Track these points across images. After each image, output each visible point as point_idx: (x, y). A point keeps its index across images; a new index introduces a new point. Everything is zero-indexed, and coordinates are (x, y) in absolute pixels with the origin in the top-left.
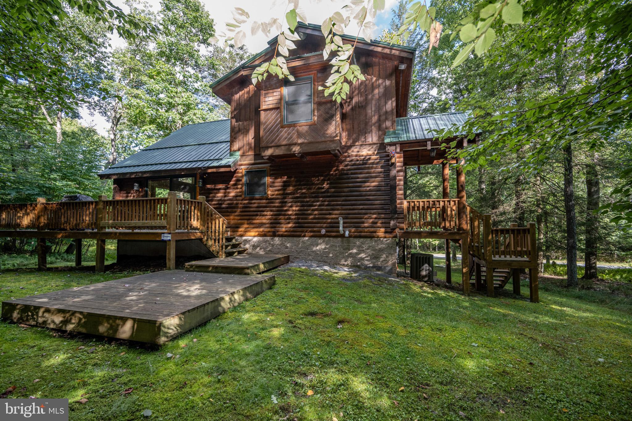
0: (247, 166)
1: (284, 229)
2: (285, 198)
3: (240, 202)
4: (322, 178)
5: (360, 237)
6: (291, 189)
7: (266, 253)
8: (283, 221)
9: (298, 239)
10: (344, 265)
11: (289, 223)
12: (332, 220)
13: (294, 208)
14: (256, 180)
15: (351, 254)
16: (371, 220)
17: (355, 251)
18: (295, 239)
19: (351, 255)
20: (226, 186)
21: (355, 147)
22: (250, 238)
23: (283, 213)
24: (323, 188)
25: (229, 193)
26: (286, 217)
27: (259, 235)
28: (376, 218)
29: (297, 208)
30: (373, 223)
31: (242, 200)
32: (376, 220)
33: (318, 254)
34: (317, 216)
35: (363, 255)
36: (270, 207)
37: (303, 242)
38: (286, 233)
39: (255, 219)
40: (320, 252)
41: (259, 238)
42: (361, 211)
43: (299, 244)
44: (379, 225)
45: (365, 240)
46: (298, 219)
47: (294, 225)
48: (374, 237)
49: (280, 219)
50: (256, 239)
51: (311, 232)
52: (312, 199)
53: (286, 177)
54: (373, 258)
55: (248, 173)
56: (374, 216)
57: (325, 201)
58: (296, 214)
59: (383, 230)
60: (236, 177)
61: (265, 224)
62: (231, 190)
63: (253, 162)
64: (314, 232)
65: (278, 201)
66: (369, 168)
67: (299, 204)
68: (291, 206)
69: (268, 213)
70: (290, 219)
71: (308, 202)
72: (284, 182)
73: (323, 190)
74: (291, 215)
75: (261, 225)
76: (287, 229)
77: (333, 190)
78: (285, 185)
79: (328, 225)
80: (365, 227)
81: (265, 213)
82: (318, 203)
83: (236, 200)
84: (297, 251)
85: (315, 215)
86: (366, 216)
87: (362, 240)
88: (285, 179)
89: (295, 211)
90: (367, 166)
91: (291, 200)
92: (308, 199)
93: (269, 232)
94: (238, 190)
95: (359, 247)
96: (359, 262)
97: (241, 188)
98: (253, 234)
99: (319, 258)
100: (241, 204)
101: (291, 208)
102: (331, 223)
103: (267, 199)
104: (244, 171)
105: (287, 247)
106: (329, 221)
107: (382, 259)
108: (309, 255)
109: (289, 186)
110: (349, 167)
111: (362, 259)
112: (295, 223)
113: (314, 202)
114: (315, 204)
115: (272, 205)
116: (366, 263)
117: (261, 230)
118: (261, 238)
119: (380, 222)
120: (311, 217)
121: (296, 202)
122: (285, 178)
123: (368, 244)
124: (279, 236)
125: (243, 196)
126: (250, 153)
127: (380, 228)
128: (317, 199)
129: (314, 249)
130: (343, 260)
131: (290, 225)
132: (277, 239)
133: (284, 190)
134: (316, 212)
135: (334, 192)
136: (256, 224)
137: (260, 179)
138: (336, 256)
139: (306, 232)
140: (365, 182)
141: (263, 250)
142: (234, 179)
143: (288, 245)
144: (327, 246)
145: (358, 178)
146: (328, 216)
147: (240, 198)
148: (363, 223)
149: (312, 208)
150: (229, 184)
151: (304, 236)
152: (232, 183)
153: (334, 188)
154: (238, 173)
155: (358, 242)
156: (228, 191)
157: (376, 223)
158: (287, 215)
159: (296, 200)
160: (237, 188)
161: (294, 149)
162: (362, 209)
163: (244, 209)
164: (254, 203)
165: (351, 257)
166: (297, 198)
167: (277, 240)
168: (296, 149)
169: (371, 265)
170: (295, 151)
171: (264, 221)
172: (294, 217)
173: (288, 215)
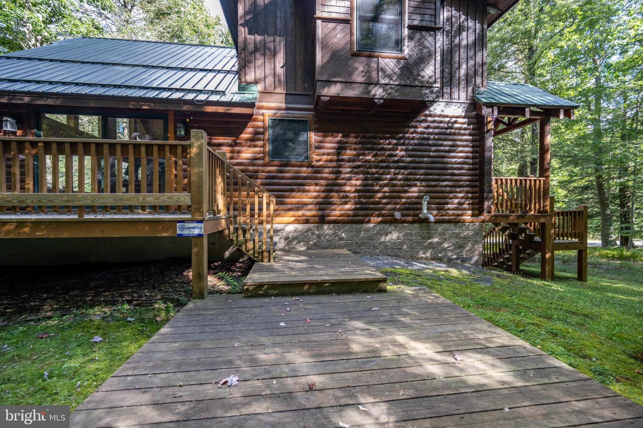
0: (275, 112)
1: (337, 213)
2: (340, 166)
3: (260, 168)
4: (395, 141)
5: (443, 222)
6: (349, 153)
7: (308, 249)
8: (335, 200)
9: (359, 226)
10: (422, 258)
11: (346, 203)
12: (409, 200)
13: (354, 182)
14: (290, 135)
15: (431, 243)
16: (456, 201)
17: (436, 240)
18: (354, 226)
19: (431, 246)
20: (234, 141)
21: (438, 103)
22: (279, 226)
23: (336, 188)
24: (396, 156)
25: (239, 152)
26: (342, 194)
27: (297, 221)
28: (462, 198)
29: (359, 182)
30: (460, 204)
31: (264, 165)
32: (463, 201)
33: (387, 246)
34: (387, 194)
35: (446, 245)
36: (316, 178)
37: (367, 230)
38: (341, 218)
39: (289, 197)
40: (390, 243)
41: (296, 225)
42: (444, 189)
43: (360, 232)
44: (466, 206)
45: (448, 225)
46: (360, 197)
47: (353, 207)
48: (459, 222)
49: (331, 198)
50: (290, 228)
51: (378, 216)
52: (381, 171)
53: (340, 135)
54: (457, 248)
55: (277, 122)
56: (461, 195)
57: (398, 174)
58: (356, 191)
59: (470, 212)
60: (253, 127)
61: (306, 204)
62: (244, 149)
63: (283, 105)
64: (383, 216)
65: (327, 170)
66: (454, 134)
67: (361, 176)
68: (350, 179)
69: (312, 188)
70: (347, 197)
71: (373, 174)
72: (339, 142)
73: (396, 159)
74: (348, 192)
75: (301, 206)
76: (342, 212)
77: (409, 159)
78: (341, 148)
79: (402, 207)
80: (449, 209)
81: (307, 188)
82: (388, 176)
83: (254, 165)
84: (357, 243)
85: (385, 192)
86: (451, 195)
87: (445, 225)
88: (339, 139)
89: (356, 185)
90: (453, 131)
91: (349, 170)
92: (374, 170)
93: (314, 216)
94: (258, 149)
95: (441, 234)
96: (440, 253)
97: (263, 146)
98: (286, 219)
99: (389, 251)
100: (263, 172)
101: (349, 182)
102: (405, 204)
103: (310, 166)
104: (267, 118)
105: (342, 239)
106: (404, 200)
107: (467, 248)
108: (376, 248)
109: (345, 148)
110: (431, 130)
111: (445, 250)
112: (356, 203)
113: (383, 174)
114: (384, 176)
115: (319, 175)
116: (450, 254)
117: (300, 213)
118: (300, 227)
119: (467, 202)
120: (380, 195)
121: (356, 173)
122: (339, 137)
123: (451, 230)
124: (330, 222)
125: (267, 159)
126: (278, 90)
127: (467, 210)
128: (386, 170)
129: (382, 239)
130: (421, 252)
131: (347, 206)
132: (326, 227)
133: (338, 154)
134: (386, 189)
135: (411, 162)
136: (291, 204)
137: (297, 134)
138: (412, 248)
139: (371, 216)
140: (449, 151)
141: (302, 244)
142: (249, 130)
143: (343, 235)
144: (401, 235)
145: (442, 145)
146: (402, 195)
147: (261, 162)
148: (447, 203)
149: (382, 182)
150: (237, 138)
151: (369, 222)
152: (244, 136)
153: (409, 156)
154: (255, 120)
155: (440, 228)
156: (237, 148)
157: (463, 204)
158: (342, 192)
159: (356, 170)
160: (255, 146)
161: (373, 92)
162: (446, 186)
163: (268, 181)
164: (288, 172)
165: (430, 248)
166: (358, 167)
167: (327, 229)
168: (378, 92)
169: (455, 257)
170: (375, 95)
171: (306, 200)
172: (353, 195)
173: (345, 191)
